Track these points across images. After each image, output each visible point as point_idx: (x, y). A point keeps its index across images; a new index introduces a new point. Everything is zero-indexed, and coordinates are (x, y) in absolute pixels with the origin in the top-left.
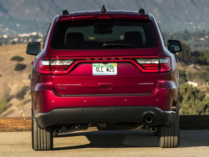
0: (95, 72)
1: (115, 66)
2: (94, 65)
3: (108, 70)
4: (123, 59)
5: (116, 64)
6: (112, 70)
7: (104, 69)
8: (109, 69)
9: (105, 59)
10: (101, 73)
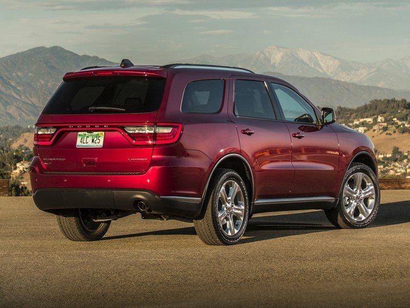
0: (79, 144)
1: (102, 135)
2: (79, 135)
3: (93, 141)
4: (109, 126)
5: (103, 133)
6: (98, 141)
7: (90, 140)
8: (95, 139)
9: (88, 126)
10: (85, 144)
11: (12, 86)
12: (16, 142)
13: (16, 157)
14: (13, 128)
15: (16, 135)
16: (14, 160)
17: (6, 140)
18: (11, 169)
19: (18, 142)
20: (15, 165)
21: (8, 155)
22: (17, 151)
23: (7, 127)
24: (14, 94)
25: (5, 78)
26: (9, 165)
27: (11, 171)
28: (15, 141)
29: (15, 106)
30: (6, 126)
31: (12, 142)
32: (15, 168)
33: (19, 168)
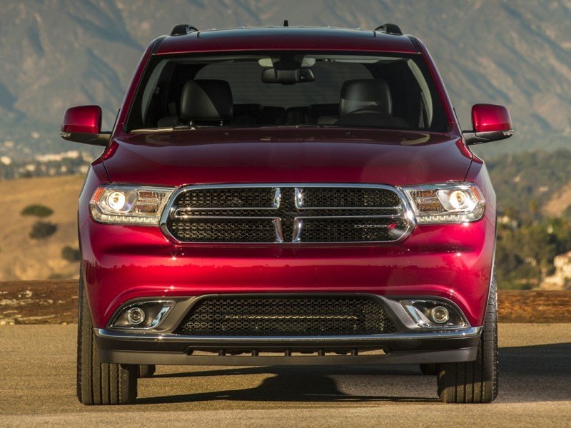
11: (548, 40)
12: (559, 197)
13: (553, 239)
14: (551, 157)
15: (559, 179)
16: (548, 248)
17: (530, 190)
18: (540, 272)
19: (565, 196)
20: (551, 261)
21: (532, 234)
22: (557, 222)
23: (534, 156)
24: (553, 61)
25: (529, 16)
26: (534, 263)
27: (540, 280)
28: (555, 196)
29: (559, 96)
30: (531, 150)
31: (547, 197)
32: (552, 272)
33: (561, 269)
